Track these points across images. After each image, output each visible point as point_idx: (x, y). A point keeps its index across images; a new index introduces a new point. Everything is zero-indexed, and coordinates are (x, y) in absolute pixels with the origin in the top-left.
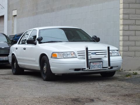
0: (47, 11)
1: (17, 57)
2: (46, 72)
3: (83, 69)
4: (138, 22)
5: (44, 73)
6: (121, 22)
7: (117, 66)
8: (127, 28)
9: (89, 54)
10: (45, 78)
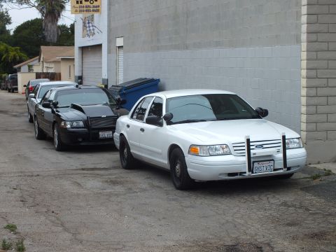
0: (177, 47)
1: (130, 141)
2: (180, 176)
3: (241, 174)
4: (332, 83)
5: (176, 176)
6: (304, 82)
7: (298, 166)
8: (313, 92)
9: (251, 144)
10: (178, 184)
